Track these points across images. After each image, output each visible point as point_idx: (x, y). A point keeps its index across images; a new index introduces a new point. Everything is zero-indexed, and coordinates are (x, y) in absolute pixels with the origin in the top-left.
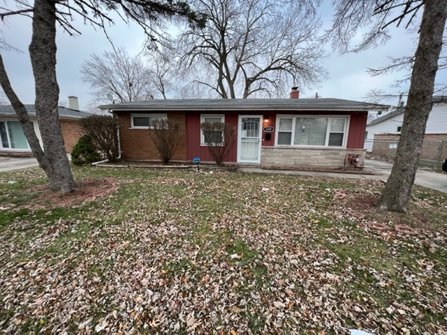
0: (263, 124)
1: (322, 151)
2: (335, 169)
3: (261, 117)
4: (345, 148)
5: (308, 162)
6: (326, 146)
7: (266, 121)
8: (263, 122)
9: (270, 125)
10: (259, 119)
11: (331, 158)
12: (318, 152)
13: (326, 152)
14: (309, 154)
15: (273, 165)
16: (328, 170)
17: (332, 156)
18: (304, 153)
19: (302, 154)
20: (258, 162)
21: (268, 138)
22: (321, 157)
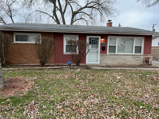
0: (101, 41)
1: (132, 56)
2: (139, 66)
3: (100, 37)
4: (143, 54)
5: (125, 62)
6: (134, 53)
7: (103, 39)
8: (101, 40)
9: (104, 41)
10: (98, 38)
11: (136, 60)
12: (130, 57)
13: (134, 56)
14: (126, 58)
15: (107, 64)
16: (135, 66)
17: (137, 59)
18: (123, 57)
19: (122, 58)
20: (98, 63)
21: (103, 49)
22: (132, 59)
